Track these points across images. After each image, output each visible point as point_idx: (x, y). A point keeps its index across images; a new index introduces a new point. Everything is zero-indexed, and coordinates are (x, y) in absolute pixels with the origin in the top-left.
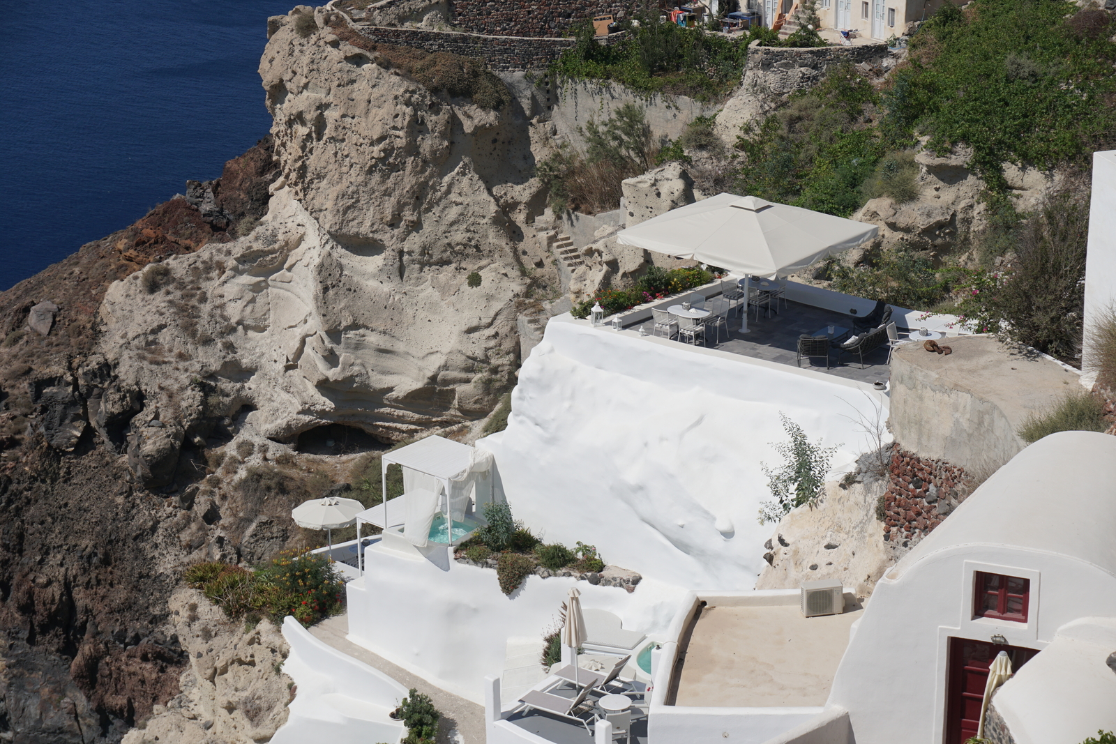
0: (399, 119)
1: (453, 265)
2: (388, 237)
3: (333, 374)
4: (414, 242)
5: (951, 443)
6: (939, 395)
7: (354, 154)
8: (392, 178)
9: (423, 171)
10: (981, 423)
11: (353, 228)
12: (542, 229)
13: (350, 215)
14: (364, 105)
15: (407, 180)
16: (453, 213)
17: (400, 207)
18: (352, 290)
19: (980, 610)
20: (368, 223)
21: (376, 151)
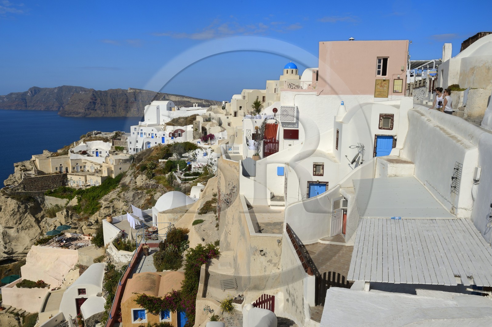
0: (16, 207)
1: (28, 229)
2: (15, 226)
3: (6, 250)
4: (20, 226)
7: (8, 213)
8: (15, 217)
9: (21, 214)
11: (8, 226)
12: (44, 222)
13: (7, 223)
14: (9, 205)
15: (18, 216)
16: (27, 221)
17: (17, 221)
18: (9, 236)
20: (11, 224)
21: (12, 212)
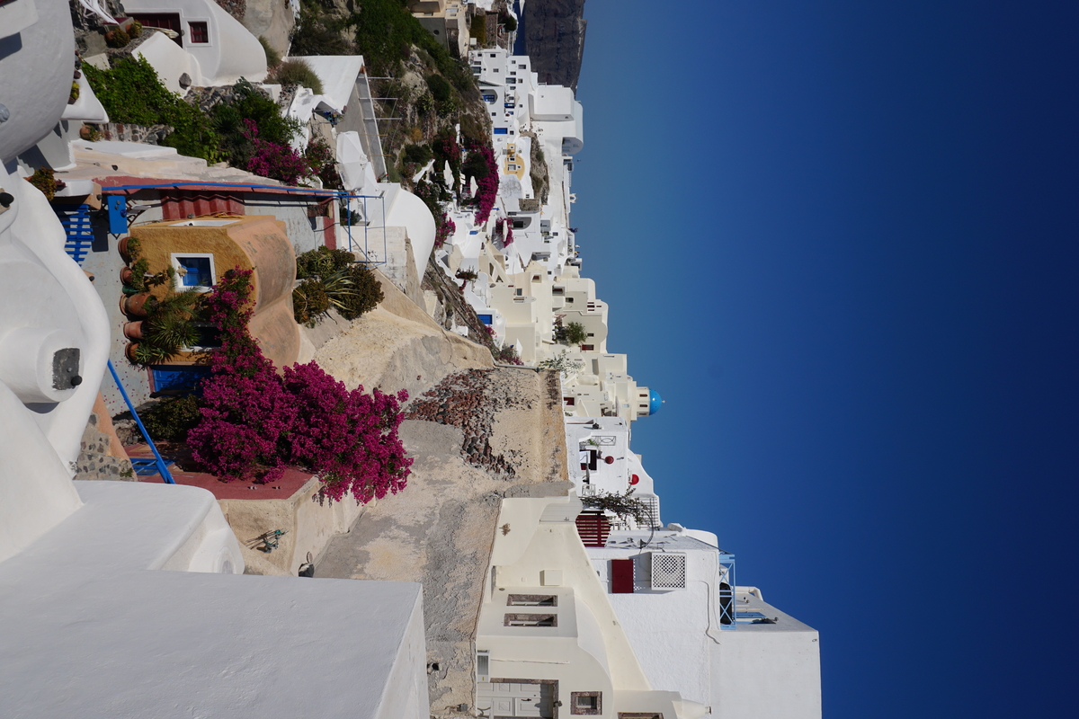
5: (253, 11)
6: (269, 5)
10: (262, 21)
19: (193, 24)
